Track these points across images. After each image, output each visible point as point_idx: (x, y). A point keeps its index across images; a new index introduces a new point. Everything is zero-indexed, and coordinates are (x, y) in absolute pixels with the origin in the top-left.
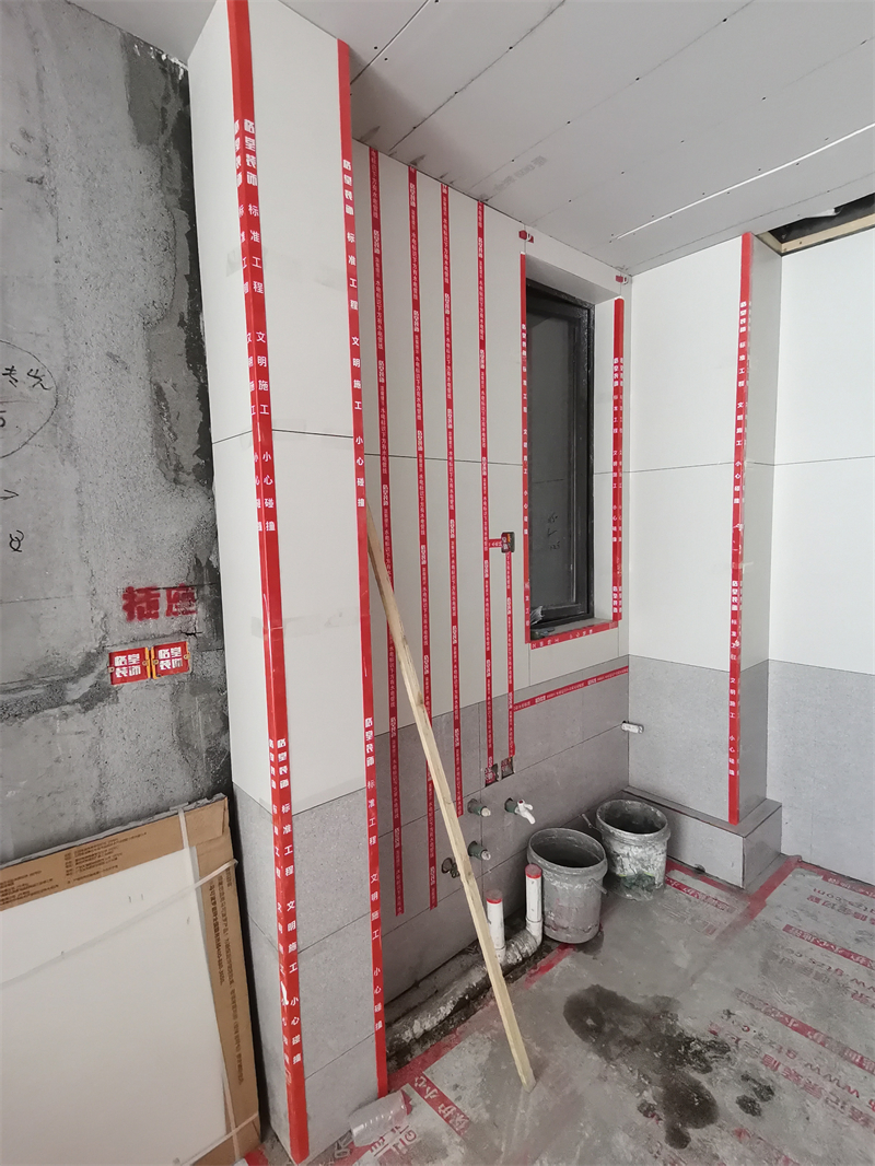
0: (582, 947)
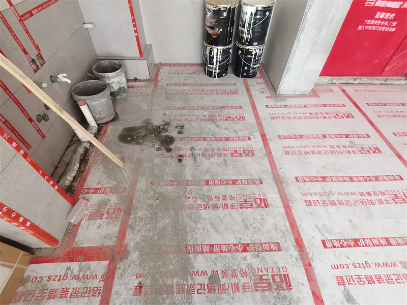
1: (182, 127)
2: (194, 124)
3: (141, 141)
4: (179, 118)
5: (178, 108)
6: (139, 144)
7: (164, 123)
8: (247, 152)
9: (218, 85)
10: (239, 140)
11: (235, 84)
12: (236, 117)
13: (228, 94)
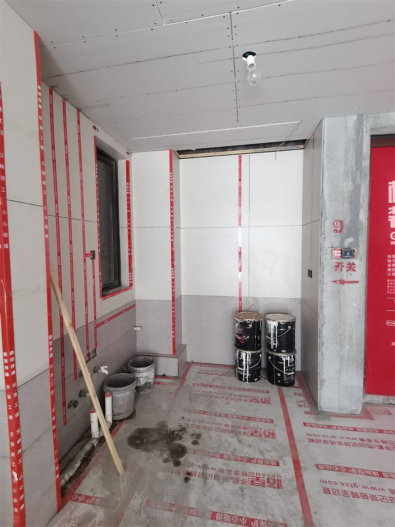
0: (129, 418)
1: (199, 436)
2: (213, 434)
3: (150, 447)
4: (197, 424)
5: (199, 412)
6: (147, 450)
7: (180, 428)
8: (272, 481)
9: (249, 390)
10: (263, 464)
11: (268, 392)
12: (264, 433)
13: (258, 402)
